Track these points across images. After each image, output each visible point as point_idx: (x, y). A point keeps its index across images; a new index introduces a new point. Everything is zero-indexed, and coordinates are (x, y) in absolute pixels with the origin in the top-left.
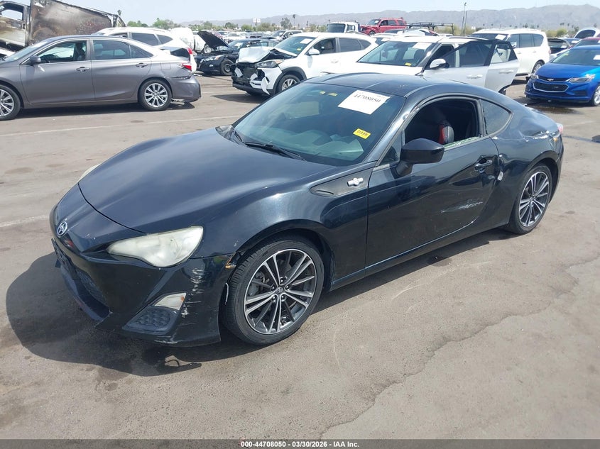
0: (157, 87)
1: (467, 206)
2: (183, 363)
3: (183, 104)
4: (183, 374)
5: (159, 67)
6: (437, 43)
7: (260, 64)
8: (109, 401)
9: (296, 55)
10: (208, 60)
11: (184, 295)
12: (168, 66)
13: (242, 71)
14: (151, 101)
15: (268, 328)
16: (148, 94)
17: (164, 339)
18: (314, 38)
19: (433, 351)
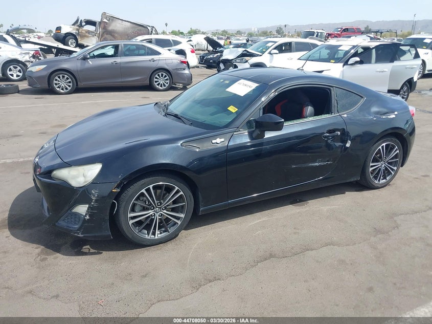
0: (162, 75)
1: (317, 164)
2: (92, 251)
3: (182, 87)
4: (88, 257)
5: (165, 61)
6: (357, 45)
7: (235, 61)
8: (38, 267)
9: (261, 54)
10: (209, 57)
11: (88, 206)
12: (170, 61)
13: (224, 65)
14: (158, 85)
15: (148, 234)
16: (157, 80)
17: (76, 233)
18: (276, 42)
19: (258, 262)
